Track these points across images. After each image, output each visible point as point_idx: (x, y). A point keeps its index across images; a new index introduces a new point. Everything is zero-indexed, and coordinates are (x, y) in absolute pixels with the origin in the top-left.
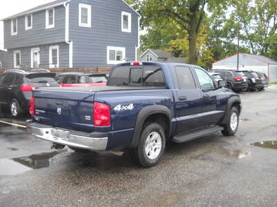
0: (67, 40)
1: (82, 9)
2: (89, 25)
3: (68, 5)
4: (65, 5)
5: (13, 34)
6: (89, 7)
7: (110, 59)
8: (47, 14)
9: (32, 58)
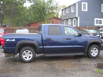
0: (77, 16)
1: (83, 4)
2: (86, 10)
3: (77, 3)
4: (76, 3)
5: (64, 14)
6: (86, 4)
7: (96, 23)
8: (72, 7)
9: (69, 23)
